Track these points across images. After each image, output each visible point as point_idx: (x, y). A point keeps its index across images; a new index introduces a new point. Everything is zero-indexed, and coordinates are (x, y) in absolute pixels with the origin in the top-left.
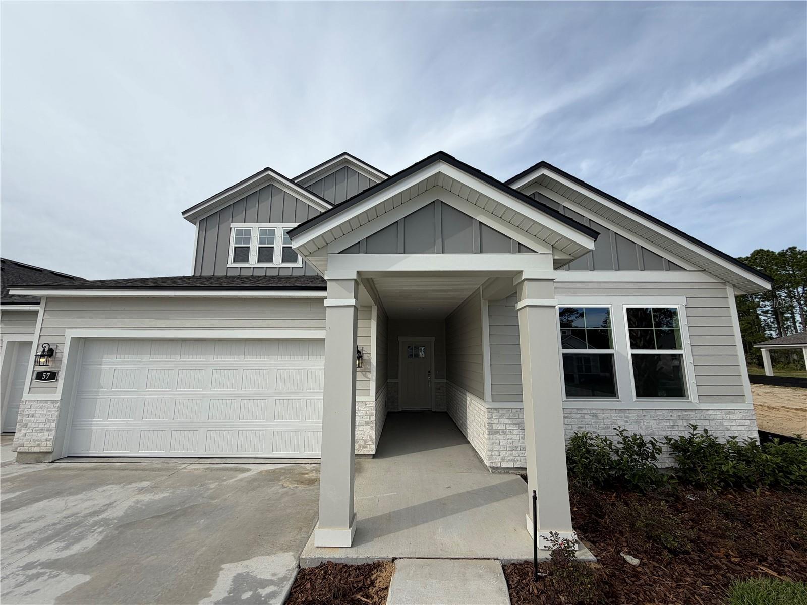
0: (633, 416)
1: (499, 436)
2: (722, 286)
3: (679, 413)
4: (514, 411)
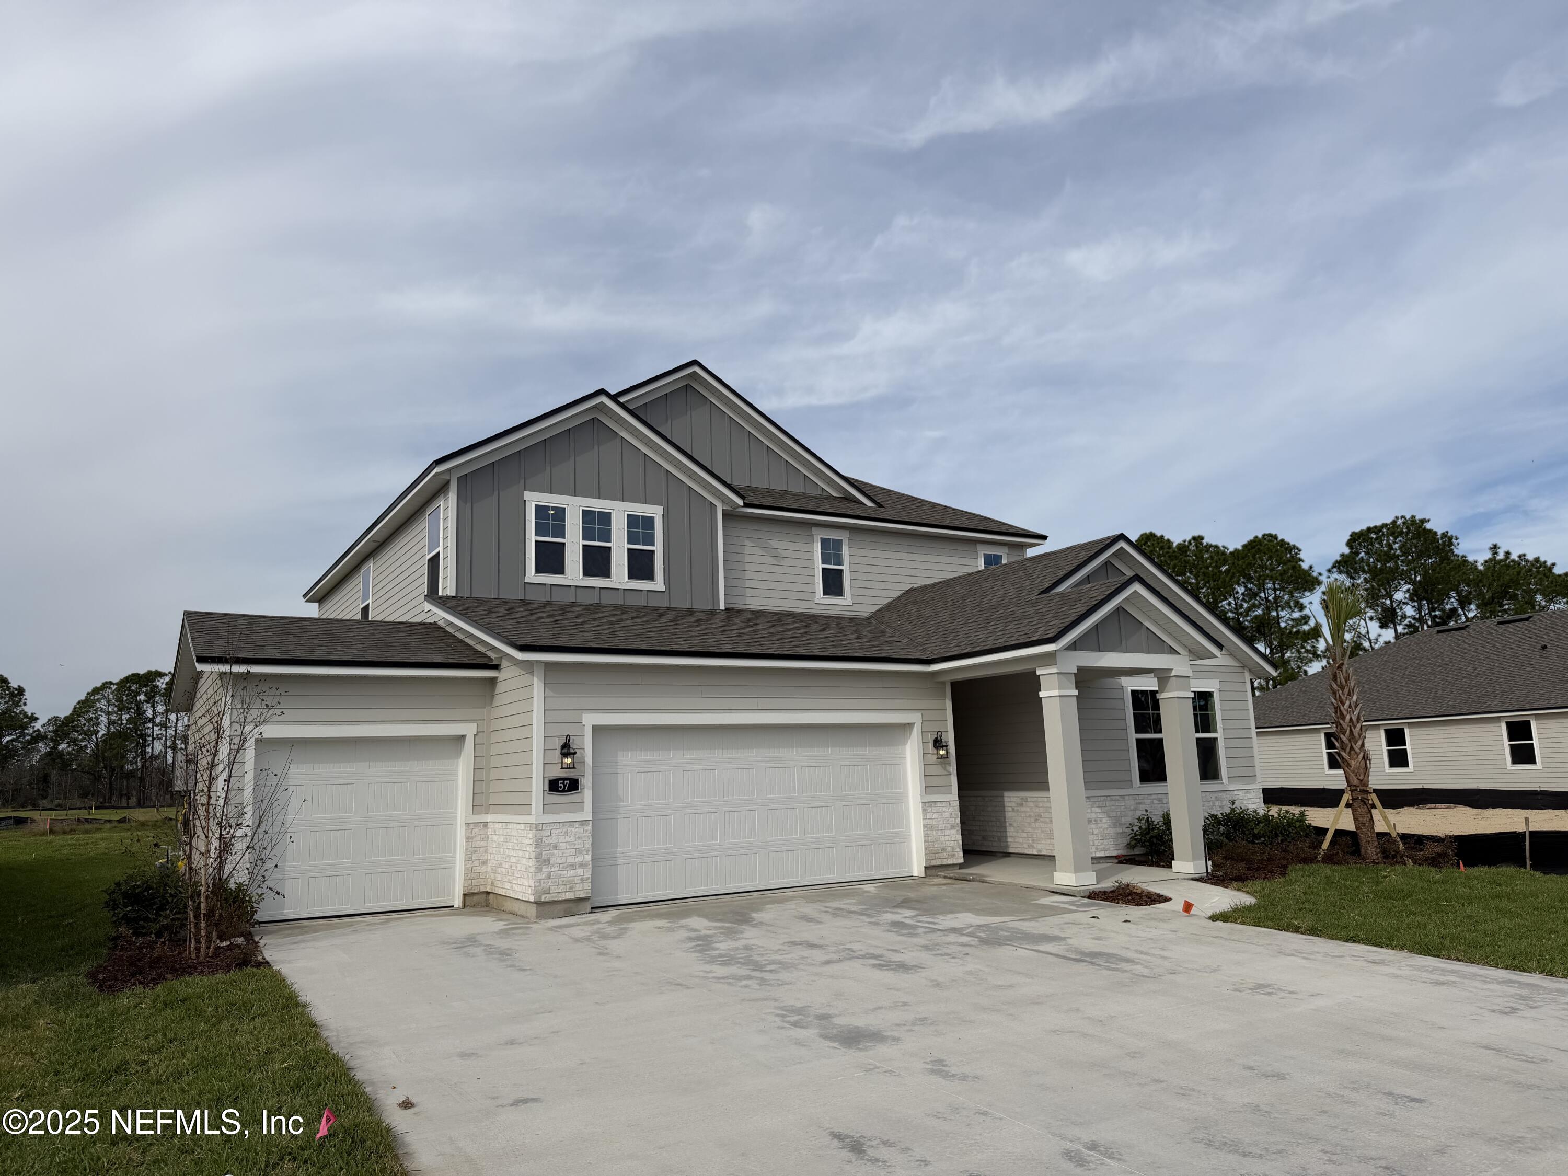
2: (1240, 670)
3: (1216, 795)
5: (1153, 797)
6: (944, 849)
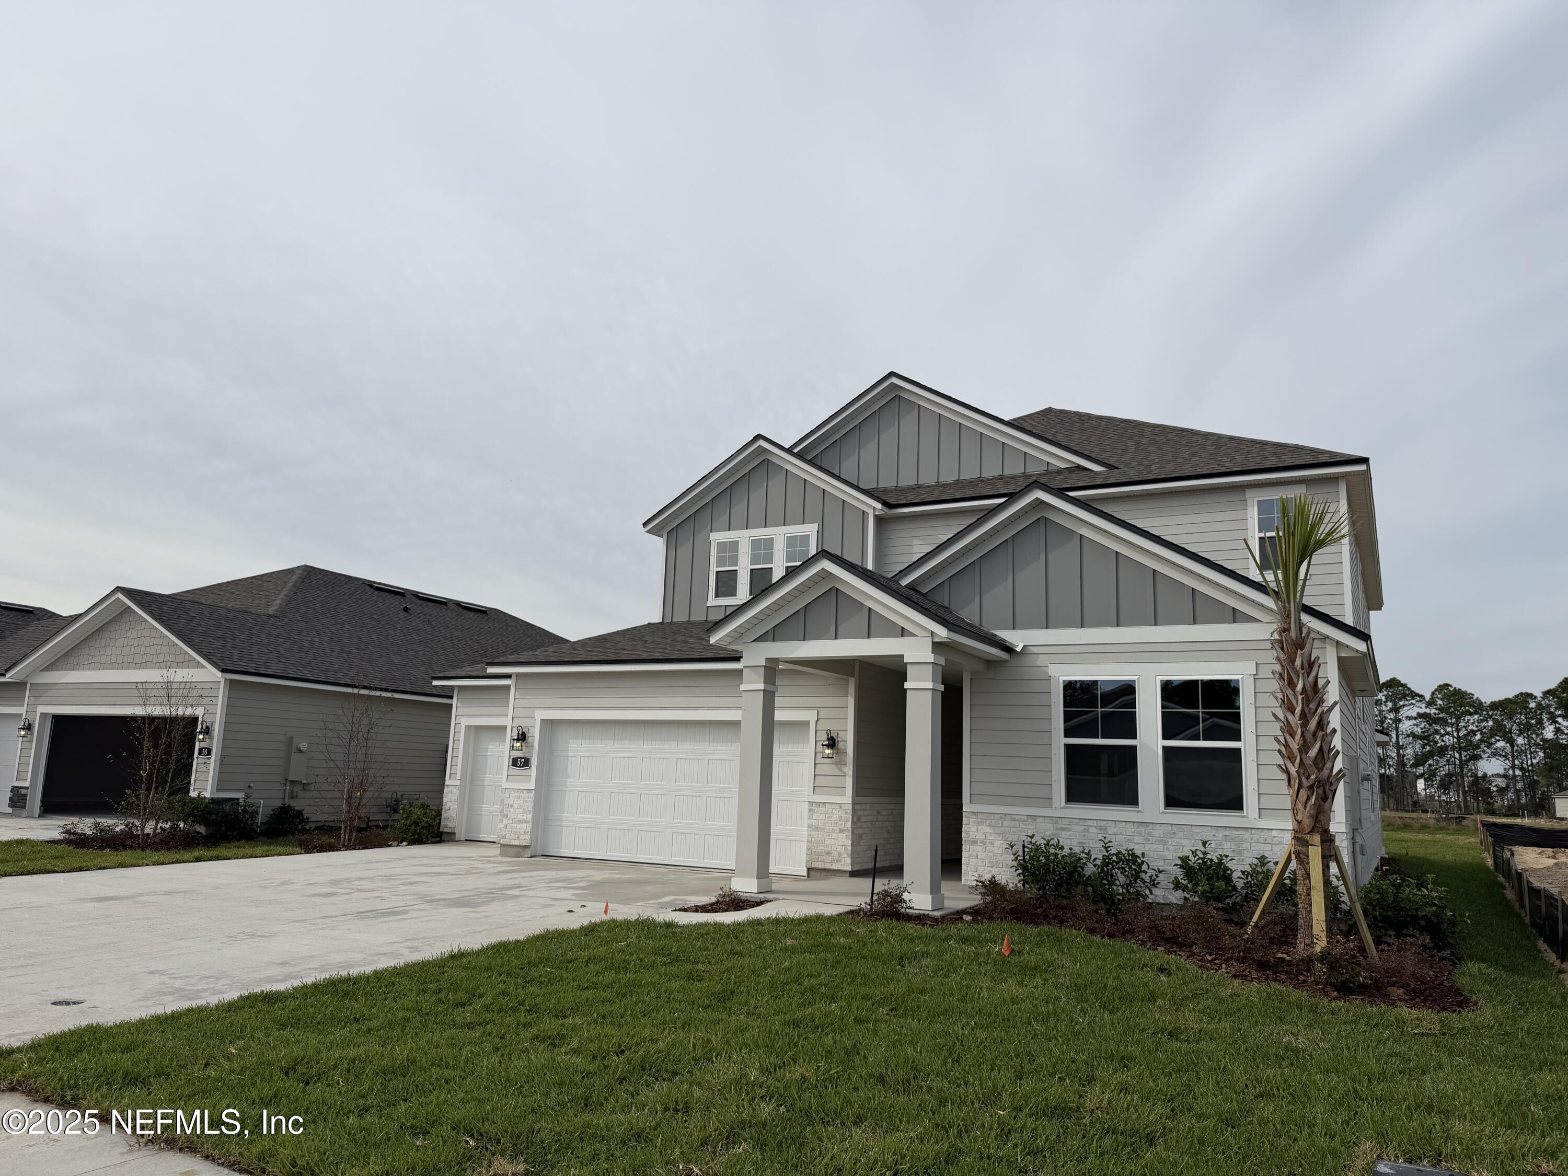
0: (1158, 832)
1: (978, 848)
3: (1228, 833)
4: (997, 817)
5: (1090, 823)
6: (828, 853)
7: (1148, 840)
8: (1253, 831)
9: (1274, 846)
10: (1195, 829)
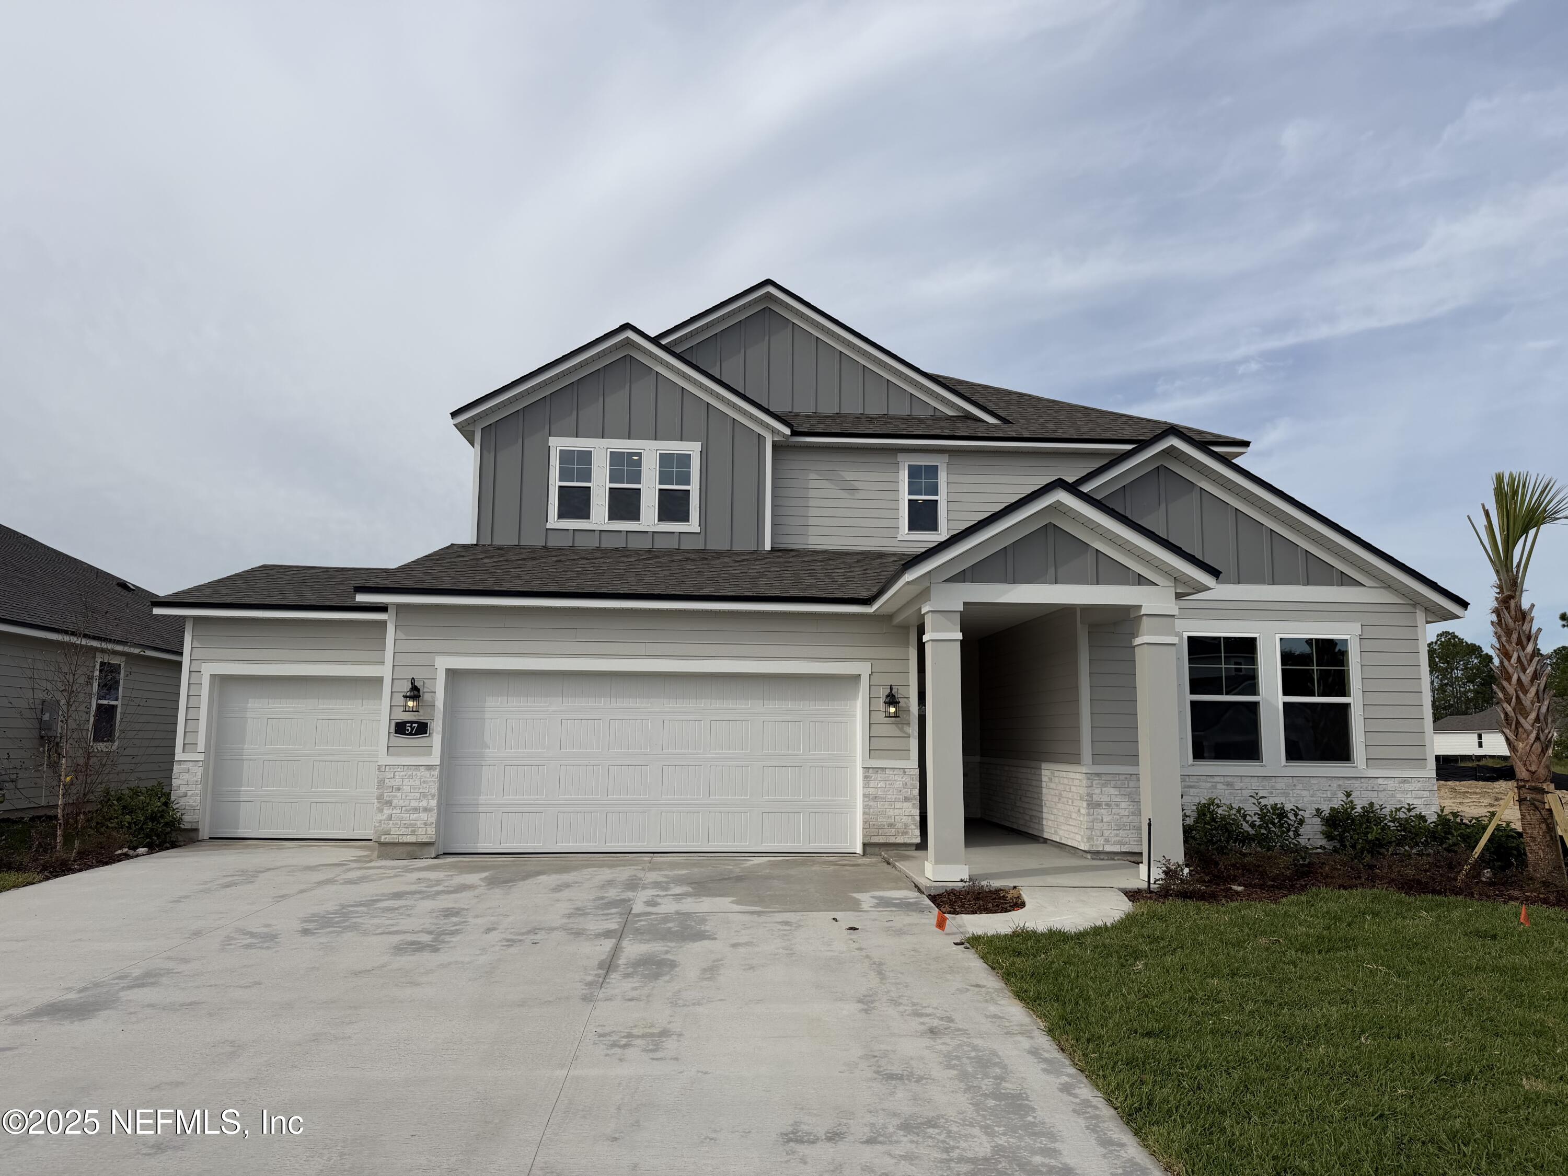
0: (1281, 785)
1: (1102, 811)
2: (1410, 609)
3: (1341, 782)
4: (1122, 777)
5: (1217, 779)
6: (891, 825)
7: (1272, 793)
8: (1363, 780)
9: (1379, 793)
10: (1313, 781)
